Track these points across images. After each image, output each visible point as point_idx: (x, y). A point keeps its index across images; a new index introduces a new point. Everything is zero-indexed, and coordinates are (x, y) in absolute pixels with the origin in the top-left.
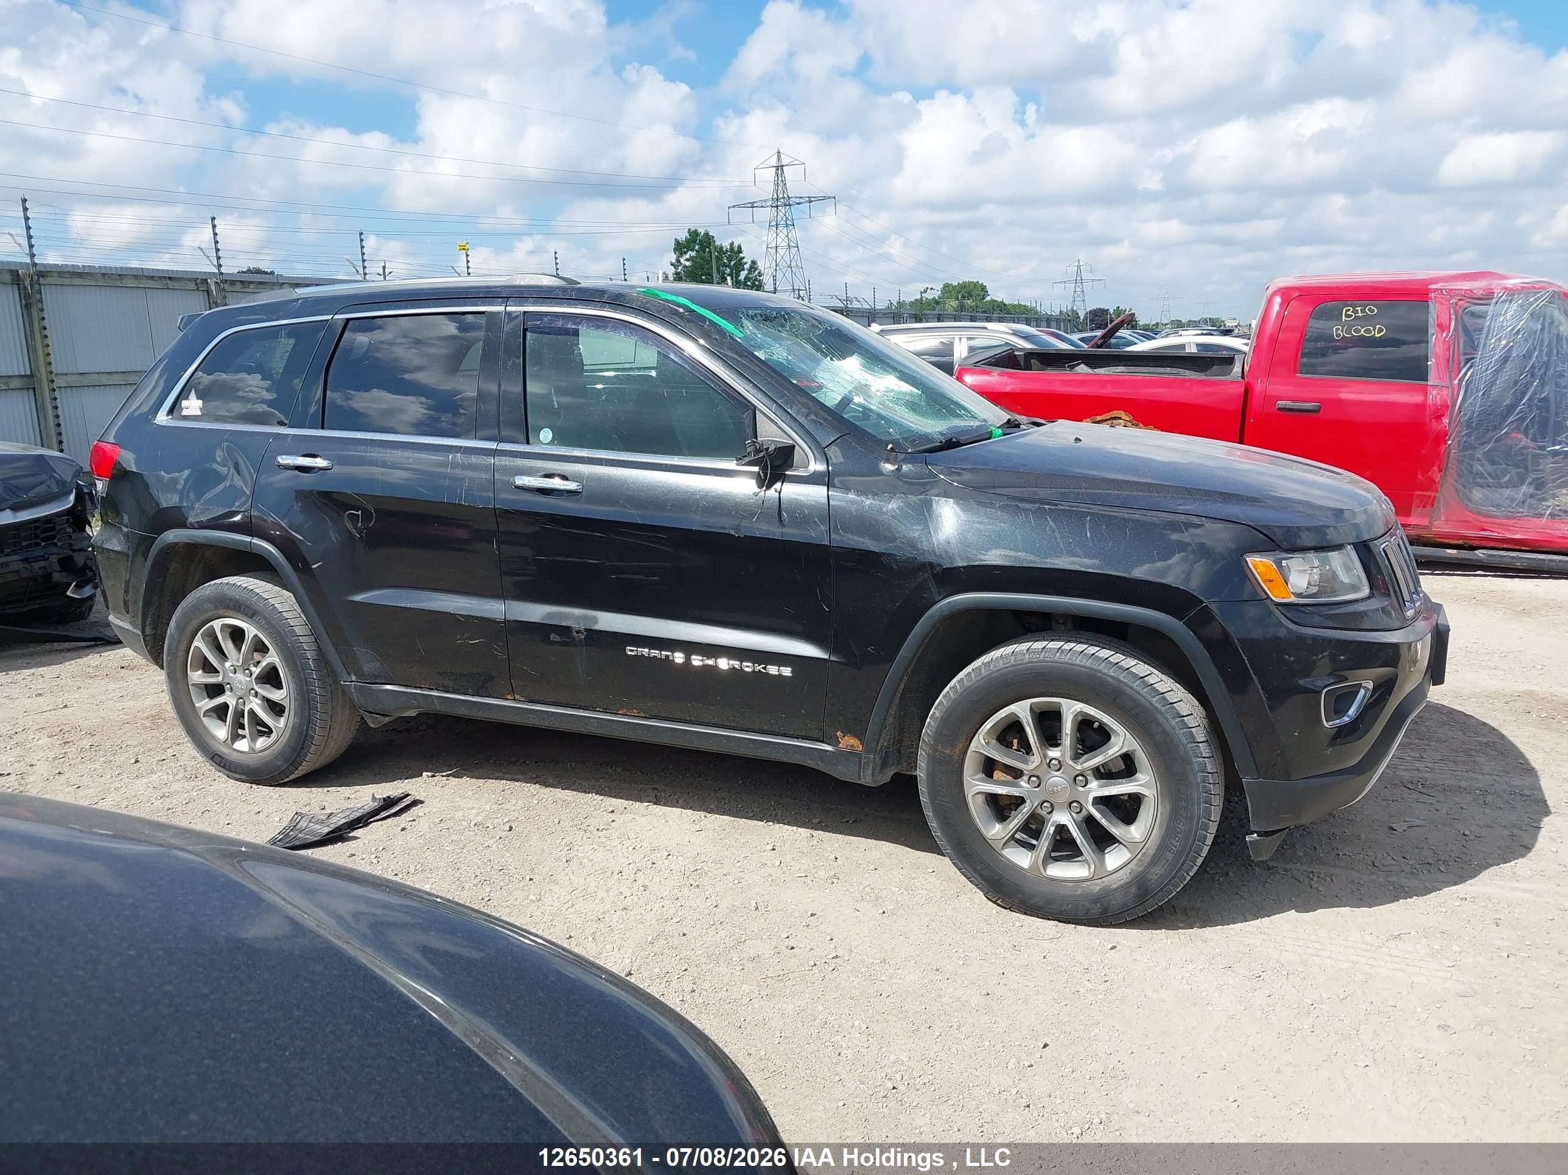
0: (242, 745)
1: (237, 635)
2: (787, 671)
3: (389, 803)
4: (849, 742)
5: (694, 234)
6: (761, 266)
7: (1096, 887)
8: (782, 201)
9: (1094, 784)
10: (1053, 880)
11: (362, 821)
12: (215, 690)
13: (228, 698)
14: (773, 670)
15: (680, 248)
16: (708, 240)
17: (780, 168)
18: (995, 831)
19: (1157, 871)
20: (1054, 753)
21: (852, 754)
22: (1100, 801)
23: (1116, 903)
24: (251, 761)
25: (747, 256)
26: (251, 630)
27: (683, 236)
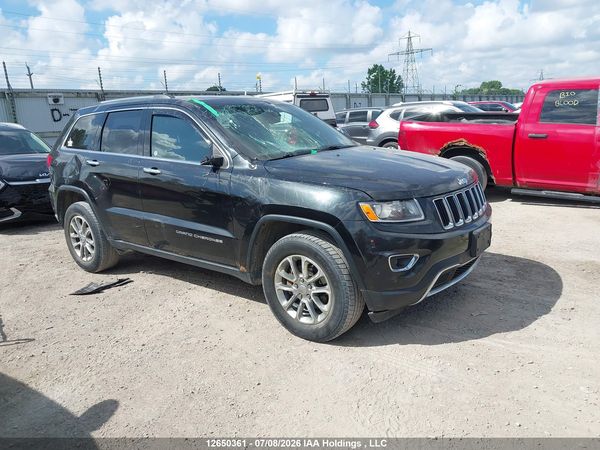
0: (84, 259)
1: (81, 221)
2: (221, 241)
3: (120, 281)
4: (242, 268)
5: (376, 66)
6: (403, 77)
7: (314, 327)
8: (409, 52)
9: (314, 288)
10: (303, 323)
11: (109, 287)
12: (78, 240)
13: (80, 243)
14: (217, 241)
15: (370, 72)
16: (382, 68)
17: (410, 38)
18: (285, 303)
19: (332, 324)
20: (301, 276)
21: (243, 272)
22: (315, 295)
23: (321, 334)
24: (87, 264)
25: (397, 74)
26: (84, 220)
27: (371, 67)
